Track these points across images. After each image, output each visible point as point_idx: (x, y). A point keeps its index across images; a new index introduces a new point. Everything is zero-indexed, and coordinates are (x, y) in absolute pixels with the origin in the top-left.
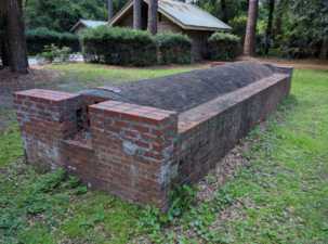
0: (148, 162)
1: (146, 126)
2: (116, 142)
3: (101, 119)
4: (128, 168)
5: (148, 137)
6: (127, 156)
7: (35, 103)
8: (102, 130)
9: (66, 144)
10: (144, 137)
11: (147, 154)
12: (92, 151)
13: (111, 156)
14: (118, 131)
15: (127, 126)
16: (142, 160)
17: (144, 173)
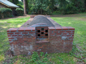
0: (70, 40)
1: (70, 31)
2: (59, 37)
3: (54, 32)
4: (63, 44)
5: (71, 33)
6: (63, 40)
7: (22, 32)
8: (54, 35)
9: (37, 43)
10: (69, 34)
11: (70, 38)
12: (49, 42)
13: (57, 42)
14: (60, 34)
15: (64, 32)
16: (68, 40)
17: (68, 43)
